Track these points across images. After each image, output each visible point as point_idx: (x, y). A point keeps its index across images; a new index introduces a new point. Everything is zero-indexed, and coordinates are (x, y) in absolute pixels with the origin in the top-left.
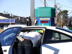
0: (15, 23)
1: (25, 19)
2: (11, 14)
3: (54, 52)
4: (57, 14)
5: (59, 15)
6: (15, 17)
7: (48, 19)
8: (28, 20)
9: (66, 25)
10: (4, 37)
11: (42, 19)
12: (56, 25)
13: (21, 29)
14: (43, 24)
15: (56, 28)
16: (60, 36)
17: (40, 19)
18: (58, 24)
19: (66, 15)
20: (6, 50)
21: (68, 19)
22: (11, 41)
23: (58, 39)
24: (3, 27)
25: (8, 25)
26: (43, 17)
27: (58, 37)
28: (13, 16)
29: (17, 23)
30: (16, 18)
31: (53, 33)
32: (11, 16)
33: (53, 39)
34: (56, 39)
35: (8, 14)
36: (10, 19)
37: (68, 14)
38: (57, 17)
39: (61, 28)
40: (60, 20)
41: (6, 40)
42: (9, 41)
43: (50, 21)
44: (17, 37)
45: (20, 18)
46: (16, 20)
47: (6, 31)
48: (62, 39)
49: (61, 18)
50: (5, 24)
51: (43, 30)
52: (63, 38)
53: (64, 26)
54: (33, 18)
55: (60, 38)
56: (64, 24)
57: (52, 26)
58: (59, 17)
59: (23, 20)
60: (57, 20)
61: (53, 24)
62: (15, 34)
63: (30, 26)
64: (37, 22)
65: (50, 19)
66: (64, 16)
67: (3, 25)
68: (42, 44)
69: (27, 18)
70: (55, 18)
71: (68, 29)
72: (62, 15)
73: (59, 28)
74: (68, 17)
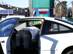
0: (13, 14)
1: (23, 10)
2: (9, 5)
3: (52, 43)
4: (56, 4)
5: (58, 6)
6: (13, 7)
7: (47, 10)
8: (26, 11)
9: (65, 16)
10: (2, 28)
11: (41, 10)
12: (54, 16)
13: (19, 20)
14: (41, 15)
15: (55, 19)
16: (58, 27)
17: (38, 10)
18: (57, 15)
19: (64, 6)
20: (4, 41)
21: (67, 10)
22: (9, 32)
23: (57, 30)
24: (1, 18)
25: (6, 16)
26: (42, 8)
27: (57, 28)
28: (11, 7)
29: (15, 14)
30: (14, 9)
31: (52, 23)
32: (9, 6)
33: (52, 30)
34: (55, 30)
35: (6, 5)
36: (8, 10)
37: (67, 5)
38: (56, 8)
39: (60, 19)
40: (59, 11)
41: (4, 31)
42: (7, 32)
43: (49, 12)
44: (15, 28)
45: (18, 9)
46: (14, 11)
47: (4, 22)
48: (60, 30)
49: (60, 9)
50: (3, 15)
51: (42, 21)
52: (62, 29)
53: (62, 17)
54: (32, 9)
55: (59, 29)
56: (63, 15)
57: (50, 16)
58: (58, 8)
59: (21, 11)
60: (56, 11)
61: (51, 15)
62: (13, 25)
63: (28, 16)
64: (35, 13)
65: (48, 10)
66: (63, 7)
67: (1, 16)
68: (40, 35)
69: (26, 9)
70: (54, 9)
71: (67, 20)
72: (61, 6)
73: (58, 19)
74: (67, 8)
